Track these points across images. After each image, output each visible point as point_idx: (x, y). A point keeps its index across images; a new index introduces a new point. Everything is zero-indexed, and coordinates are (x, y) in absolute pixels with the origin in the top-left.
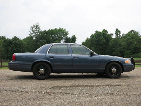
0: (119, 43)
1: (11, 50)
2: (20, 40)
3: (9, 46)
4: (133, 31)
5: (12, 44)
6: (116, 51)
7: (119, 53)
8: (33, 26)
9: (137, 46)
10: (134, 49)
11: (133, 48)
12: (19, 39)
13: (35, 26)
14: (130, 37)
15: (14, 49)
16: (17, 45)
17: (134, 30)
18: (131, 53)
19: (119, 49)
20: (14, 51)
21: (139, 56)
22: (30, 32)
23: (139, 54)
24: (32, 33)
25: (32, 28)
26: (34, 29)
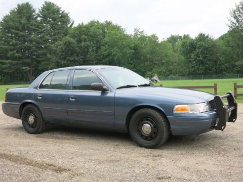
1: (195, 60)
2: (210, 38)
3: (191, 52)
5: (195, 48)
8: (235, 8)
12: (208, 37)
13: (240, 6)
15: (199, 57)
16: (204, 49)
20: (200, 60)
22: (230, 22)
24: (235, 21)
25: (234, 12)
26: (237, 14)
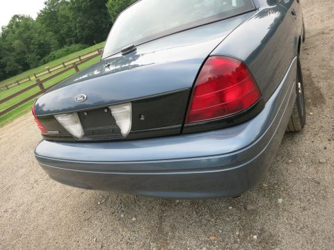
0: (7, 47)
4: (16, 16)
6: (8, 63)
7: (16, 64)
9: (42, 41)
10: (39, 48)
11: (36, 47)
14: (22, 29)
17: (17, 14)
18: (39, 57)
19: (12, 58)
21: (55, 57)
23: (52, 53)
